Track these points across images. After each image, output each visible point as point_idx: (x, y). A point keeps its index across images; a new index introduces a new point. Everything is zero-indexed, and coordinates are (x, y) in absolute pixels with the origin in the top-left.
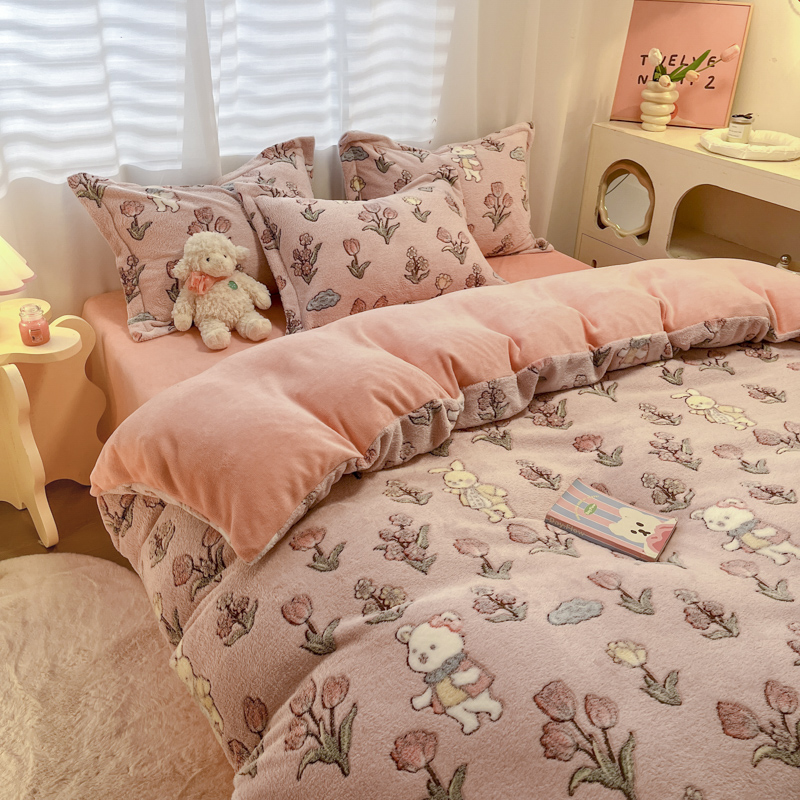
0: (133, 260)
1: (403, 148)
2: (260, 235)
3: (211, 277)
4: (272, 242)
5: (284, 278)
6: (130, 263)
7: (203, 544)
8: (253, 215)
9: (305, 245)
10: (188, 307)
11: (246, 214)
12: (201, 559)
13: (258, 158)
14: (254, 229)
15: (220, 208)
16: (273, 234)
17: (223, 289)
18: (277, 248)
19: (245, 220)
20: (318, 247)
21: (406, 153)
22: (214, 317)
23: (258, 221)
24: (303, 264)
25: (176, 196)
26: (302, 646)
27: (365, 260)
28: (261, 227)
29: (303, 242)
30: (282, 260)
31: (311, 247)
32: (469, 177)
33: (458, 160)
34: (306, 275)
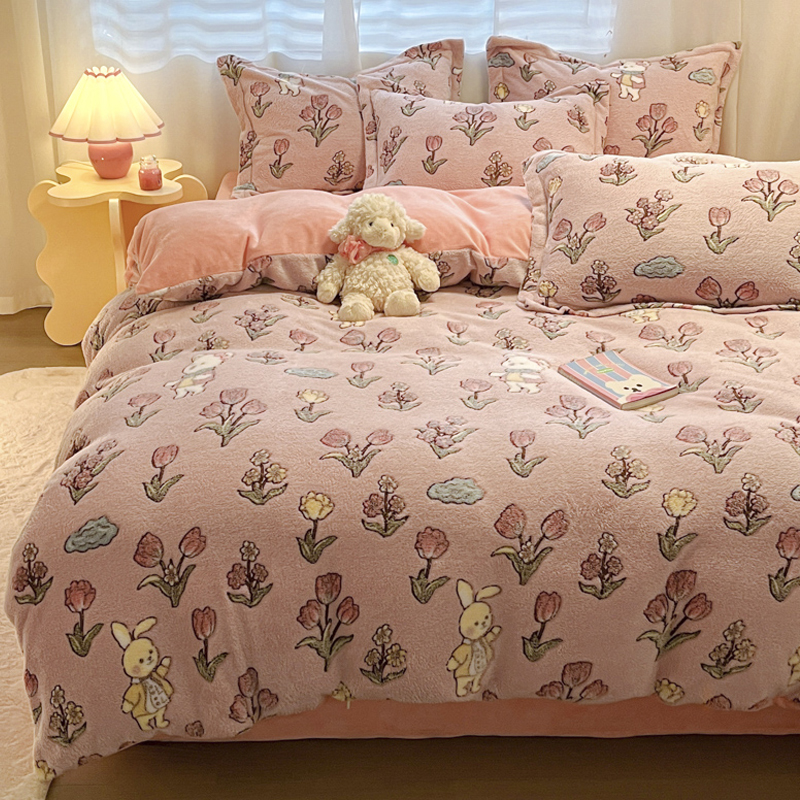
0: (252, 136)
1: (561, 59)
2: (366, 125)
3: (367, 245)
4: (373, 133)
5: (373, 168)
6: (250, 137)
8: (364, 106)
9: (394, 138)
11: (359, 104)
13: (400, 56)
14: (362, 119)
15: (336, 97)
16: (376, 126)
18: (376, 139)
19: (356, 110)
20: (403, 140)
21: (561, 64)
23: (367, 112)
24: (387, 155)
25: (302, 83)
27: (442, 158)
28: (368, 119)
29: (393, 134)
30: (376, 150)
31: (398, 139)
32: (624, 94)
33: (619, 76)
34: (386, 165)
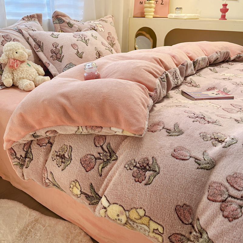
2: (33, 46)
3: (19, 61)
4: (39, 49)
5: (48, 62)
7: (96, 146)
8: (28, 39)
9: (56, 47)
10: (10, 75)
11: (25, 38)
12: (99, 153)
13: (21, 20)
14: (30, 45)
15: (13, 35)
16: (39, 45)
17: (25, 66)
18: (42, 51)
19: (25, 41)
20: (62, 47)
22: (24, 78)
23: (31, 40)
24: (56, 55)
26: (198, 168)
27: (82, 52)
28: (33, 43)
29: (54, 46)
30: (45, 55)
31: (59, 48)
32: (100, 30)
33: (95, 24)
34: (59, 59)
